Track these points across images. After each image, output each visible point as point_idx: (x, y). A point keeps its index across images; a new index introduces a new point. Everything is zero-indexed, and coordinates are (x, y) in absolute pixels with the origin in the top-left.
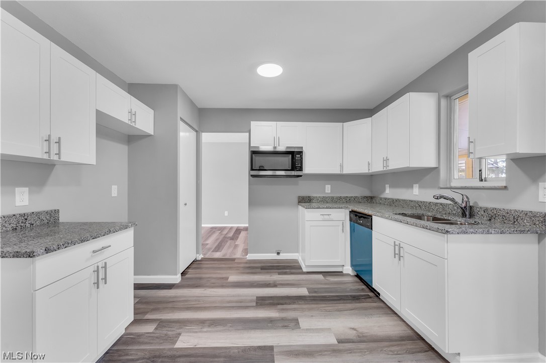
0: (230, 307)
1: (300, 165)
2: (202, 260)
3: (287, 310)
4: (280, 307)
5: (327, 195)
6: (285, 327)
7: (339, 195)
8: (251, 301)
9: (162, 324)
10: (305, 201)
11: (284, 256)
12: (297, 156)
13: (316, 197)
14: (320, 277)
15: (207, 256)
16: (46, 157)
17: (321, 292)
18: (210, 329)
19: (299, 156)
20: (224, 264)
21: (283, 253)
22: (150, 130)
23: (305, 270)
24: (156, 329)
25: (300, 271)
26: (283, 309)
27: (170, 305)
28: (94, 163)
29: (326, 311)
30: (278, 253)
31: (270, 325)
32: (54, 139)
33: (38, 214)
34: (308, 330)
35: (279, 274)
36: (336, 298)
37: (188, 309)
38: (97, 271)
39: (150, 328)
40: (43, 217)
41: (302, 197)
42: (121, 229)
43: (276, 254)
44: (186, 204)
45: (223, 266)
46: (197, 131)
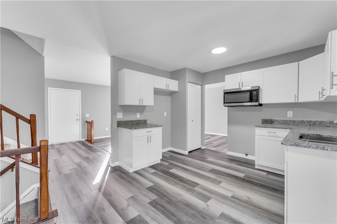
0: (197, 168)
1: (256, 98)
2: (204, 149)
3: (221, 178)
4: (219, 175)
5: (288, 119)
6: (212, 182)
7: (302, 120)
8: (208, 169)
9: (171, 164)
10: (268, 123)
11: (250, 157)
12: (254, 92)
13: (278, 120)
14: (265, 174)
15: (207, 148)
16: (139, 105)
17: (252, 179)
18: (183, 171)
19: (256, 92)
20: (212, 153)
21: (250, 155)
22: (176, 89)
23: (256, 167)
24: (168, 165)
25: (253, 167)
26: (219, 177)
27: (177, 160)
28: (153, 105)
29: (243, 186)
30: (247, 155)
31: (207, 179)
32: (141, 99)
33: (142, 120)
34: (222, 187)
35: (237, 165)
36: (258, 184)
37: (182, 163)
38: (148, 138)
39: (167, 164)
40: (143, 121)
41: (265, 120)
42: (156, 126)
43: (245, 155)
44: (192, 121)
45: (211, 154)
46: (201, 85)
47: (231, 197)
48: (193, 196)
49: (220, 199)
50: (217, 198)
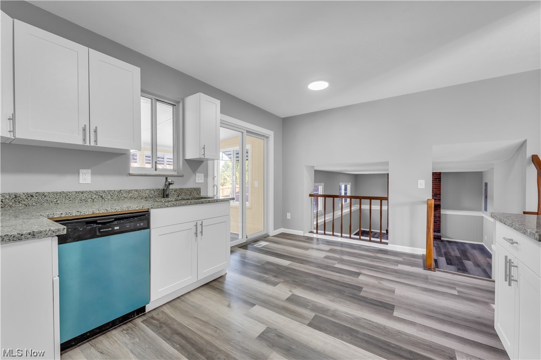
34: (262, 322)
47: (255, 305)
48: (312, 301)
49: (274, 300)
50: (277, 302)
